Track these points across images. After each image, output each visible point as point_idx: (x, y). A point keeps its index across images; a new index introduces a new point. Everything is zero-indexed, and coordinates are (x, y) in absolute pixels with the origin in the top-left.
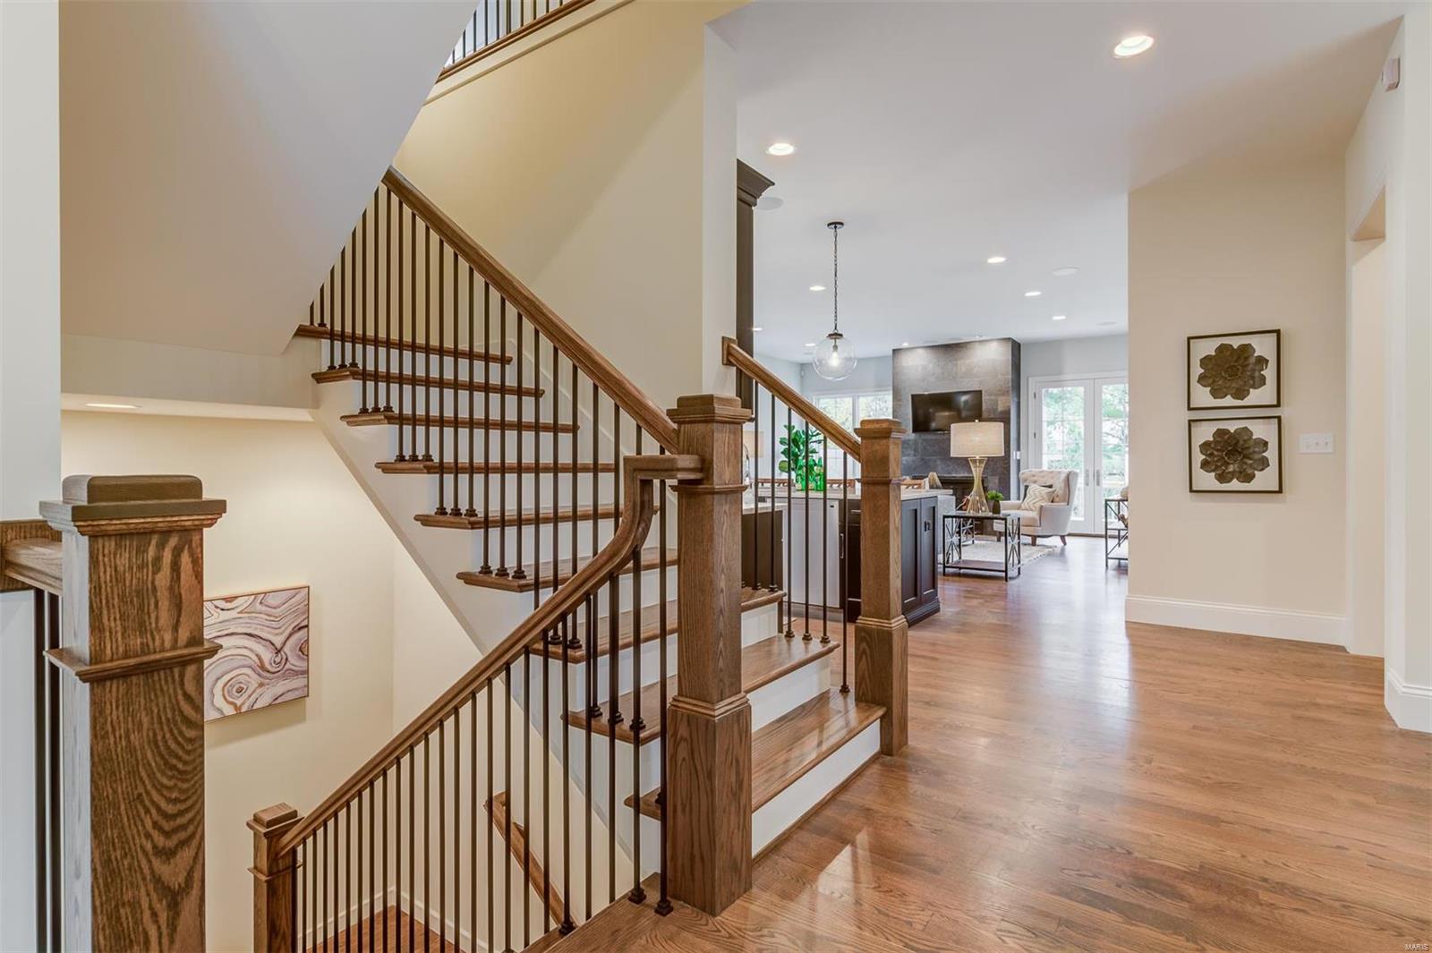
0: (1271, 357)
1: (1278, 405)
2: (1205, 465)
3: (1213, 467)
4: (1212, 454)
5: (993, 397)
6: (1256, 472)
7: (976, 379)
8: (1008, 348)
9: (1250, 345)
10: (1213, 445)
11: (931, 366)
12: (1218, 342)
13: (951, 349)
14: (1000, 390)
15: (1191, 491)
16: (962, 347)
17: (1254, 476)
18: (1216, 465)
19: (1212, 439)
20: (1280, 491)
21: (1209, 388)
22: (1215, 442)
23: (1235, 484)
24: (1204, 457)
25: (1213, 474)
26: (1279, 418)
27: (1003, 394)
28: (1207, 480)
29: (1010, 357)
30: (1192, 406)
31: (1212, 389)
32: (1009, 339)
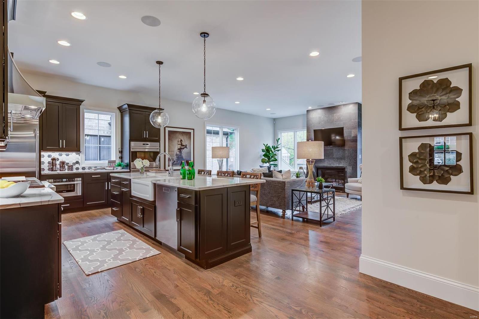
0: (464, 86)
1: (470, 124)
2: (412, 170)
3: (418, 172)
4: (417, 163)
5: (349, 130)
6: (452, 177)
7: (342, 122)
8: (357, 106)
9: (447, 79)
10: (418, 156)
11: (323, 117)
12: (422, 80)
13: (331, 109)
14: (352, 127)
15: (402, 188)
16: (336, 108)
17: (450, 180)
18: (420, 171)
19: (417, 151)
20: (472, 192)
21: (416, 114)
22: (420, 153)
23: (435, 185)
24: (411, 164)
25: (418, 177)
26: (471, 135)
27: (354, 129)
28: (414, 181)
29: (357, 111)
30: (403, 127)
31: (417, 114)
32: (357, 103)
